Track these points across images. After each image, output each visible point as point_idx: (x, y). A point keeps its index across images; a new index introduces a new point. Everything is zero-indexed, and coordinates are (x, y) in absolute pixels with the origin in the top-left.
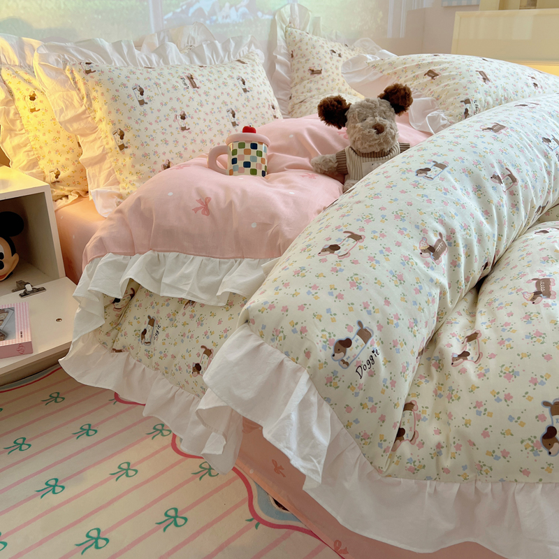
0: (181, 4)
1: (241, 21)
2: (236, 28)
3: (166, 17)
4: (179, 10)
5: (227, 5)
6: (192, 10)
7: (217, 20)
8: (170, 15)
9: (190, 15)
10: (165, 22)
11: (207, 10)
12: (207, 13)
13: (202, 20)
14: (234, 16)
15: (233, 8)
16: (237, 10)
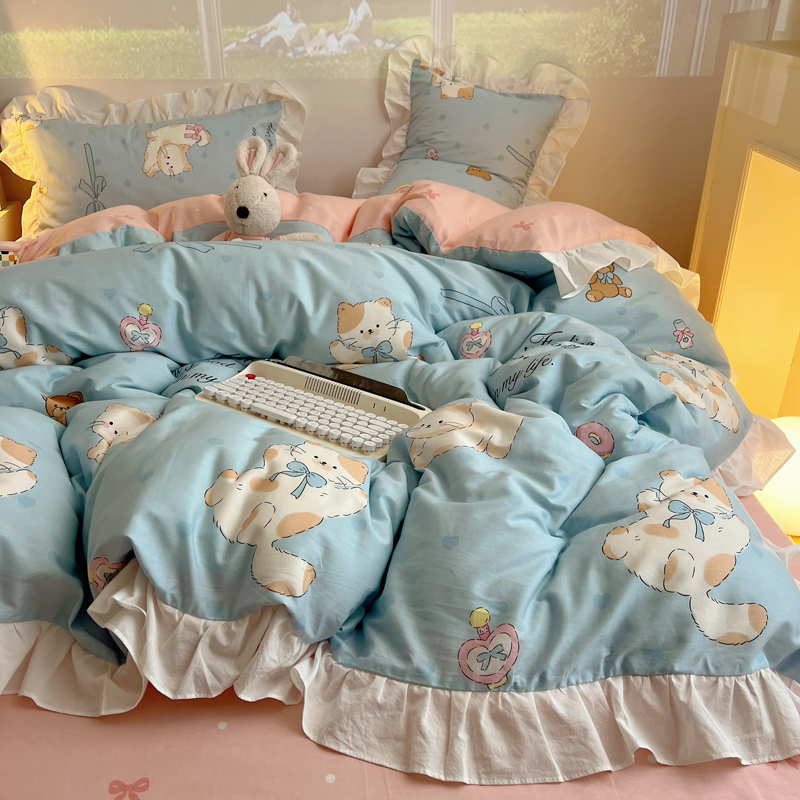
2: (337, 61)
8: (234, 45)
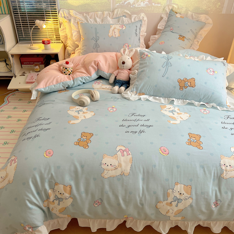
0: (122, 1)
1: (145, 6)
2: (143, 8)
3: (116, 5)
4: (121, 3)
5: (140, 1)
6: (126, 3)
7: (135, 6)
8: (118, 4)
9: (125, 4)
10: (116, 7)
11: (131, 3)
12: (131, 4)
13: (129, 6)
14: (142, 4)
15: (142, 2)
16: (144, 3)
